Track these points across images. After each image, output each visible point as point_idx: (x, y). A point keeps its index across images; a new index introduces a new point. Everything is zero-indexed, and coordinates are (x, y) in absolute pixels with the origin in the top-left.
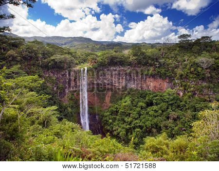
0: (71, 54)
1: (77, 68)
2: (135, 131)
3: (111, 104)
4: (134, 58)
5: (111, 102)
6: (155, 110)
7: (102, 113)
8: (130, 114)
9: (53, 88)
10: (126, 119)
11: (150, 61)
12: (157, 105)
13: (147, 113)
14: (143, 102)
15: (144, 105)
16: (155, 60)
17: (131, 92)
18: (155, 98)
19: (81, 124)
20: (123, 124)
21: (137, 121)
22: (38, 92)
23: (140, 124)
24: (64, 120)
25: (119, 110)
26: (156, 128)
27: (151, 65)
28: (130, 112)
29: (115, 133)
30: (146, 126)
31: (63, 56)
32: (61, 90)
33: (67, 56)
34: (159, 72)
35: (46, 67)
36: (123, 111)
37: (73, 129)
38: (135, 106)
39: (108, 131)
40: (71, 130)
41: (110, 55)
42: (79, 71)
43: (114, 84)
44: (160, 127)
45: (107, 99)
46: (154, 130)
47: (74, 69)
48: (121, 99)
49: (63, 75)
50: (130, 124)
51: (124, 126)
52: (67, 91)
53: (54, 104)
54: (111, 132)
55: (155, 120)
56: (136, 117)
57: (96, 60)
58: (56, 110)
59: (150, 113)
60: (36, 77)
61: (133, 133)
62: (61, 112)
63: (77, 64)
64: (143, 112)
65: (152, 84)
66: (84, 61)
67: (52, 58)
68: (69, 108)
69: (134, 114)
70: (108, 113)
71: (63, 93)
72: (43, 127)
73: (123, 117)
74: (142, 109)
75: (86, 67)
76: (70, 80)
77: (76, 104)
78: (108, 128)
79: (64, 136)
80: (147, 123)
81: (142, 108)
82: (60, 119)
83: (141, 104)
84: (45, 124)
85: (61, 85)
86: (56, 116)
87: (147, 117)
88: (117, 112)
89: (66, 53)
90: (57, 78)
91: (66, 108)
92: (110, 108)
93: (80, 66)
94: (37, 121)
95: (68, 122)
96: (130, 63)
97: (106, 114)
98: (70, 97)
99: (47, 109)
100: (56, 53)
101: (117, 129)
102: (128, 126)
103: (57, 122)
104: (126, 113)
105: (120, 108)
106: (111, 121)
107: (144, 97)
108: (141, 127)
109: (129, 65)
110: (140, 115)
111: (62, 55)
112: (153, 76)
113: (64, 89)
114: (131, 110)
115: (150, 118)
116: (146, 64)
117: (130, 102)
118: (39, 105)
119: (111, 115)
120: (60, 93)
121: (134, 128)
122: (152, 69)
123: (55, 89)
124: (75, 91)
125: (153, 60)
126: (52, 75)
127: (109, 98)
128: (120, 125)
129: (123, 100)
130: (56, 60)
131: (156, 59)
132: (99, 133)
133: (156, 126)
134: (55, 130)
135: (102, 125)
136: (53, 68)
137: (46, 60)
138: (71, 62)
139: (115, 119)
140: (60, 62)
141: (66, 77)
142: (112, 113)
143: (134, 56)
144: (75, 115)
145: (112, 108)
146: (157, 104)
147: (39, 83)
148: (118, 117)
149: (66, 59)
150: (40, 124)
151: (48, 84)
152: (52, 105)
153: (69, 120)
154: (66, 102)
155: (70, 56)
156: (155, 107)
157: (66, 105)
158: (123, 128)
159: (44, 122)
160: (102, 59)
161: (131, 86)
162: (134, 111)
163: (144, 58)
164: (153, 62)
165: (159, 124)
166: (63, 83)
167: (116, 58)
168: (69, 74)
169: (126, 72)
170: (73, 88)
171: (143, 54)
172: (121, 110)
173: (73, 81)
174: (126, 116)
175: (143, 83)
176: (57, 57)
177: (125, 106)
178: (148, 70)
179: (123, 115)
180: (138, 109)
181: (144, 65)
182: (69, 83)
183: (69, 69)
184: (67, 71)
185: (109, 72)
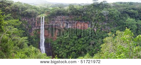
0: (36, 9)
1: (39, 16)
2: (72, 54)
3: (58, 38)
4: (70, 11)
7: (52, 43)
8: (69, 43)
9: (26, 27)
10: (66, 46)
12: (83, 37)
13: (79, 42)
15: (76, 37)
17: (68, 31)
18: (82, 33)
19: (40, 49)
20: (65, 49)
21: (72, 47)
22: (18, 29)
23: (75, 50)
24: (31, 46)
27: (79, 15)
29: (60, 55)
31: (32, 10)
33: (34, 9)
34: (84, 19)
35: (23, 15)
36: (65, 41)
37: (35, 51)
38: (72, 38)
39: (56, 54)
41: (57, 10)
42: (40, 19)
43: (59, 26)
44: (86, 50)
46: (83, 52)
47: (37, 17)
49: (31, 20)
50: (69, 49)
52: (33, 29)
53: (26, 36)
54: (58, 55)
55: (83, 46)
56: (72, 45)
57: (49, 12)
58: (27, 39)
59: (80, 42)
60: (18, 20)
61: (71, 55)
62: (29, 41)
63: (39, 14)
64: (76, 42)
65: (80, 25)
66: (43, 13)
67: (26, 11)
68: (34, 39)
69: (71, 43)
71: (31, 30)
72: (20, 48)
73: (65, 45)
74: (75, 40)
75: (44, 16)
76: (35, 23)
77: (38, 37)
78: (56, 52)
79: (30, 55)
80: (78, 49)
82: (29, 45)
83: (74, 37)
84: (21, 46)
85: (30, 26)
86: (26, 43)
88: (61, 42)
89: (33, 8)
90: (28, 22)
91: (32, 39)
93: (41, 16)
94: (17, 45)
97: (55, 43)
98: (35, 33)
99: (22, 38)
100: (28, 8)
101: (61, 53)
102: (68, 51)
103: (27, 46)
105: (63, 40)
106: (58, 48)
107: (76, 33)
109: (67, 15)
110: (74, 44)
112: (81, 21)
113: (31, 28)
115: (80, 45)
116: (77, 14)
117: (68, 36)
118: (19, 36)
120: (29, 30)
121: (71, 52)
122: (80, 17)
123: (27, 27)
124: (38, 29)
126: (26, 20)
128: (63, 50)
129: (65, 35)
130: (28, 12)
131: (82, 12)
134: (26, 51)
135: (53, 50)
136: (27, 16)
137: (23, 12)
138: (36, 13)
139: (60, 46)
140: (30, 13)
141: (33, 21)
142: (59, 43)
144: (37, 43)
145: (58, 40)
147: (19, 24)
148: (62, 45)
149: (33, 12)
150: (18, 46)
151: (24, 25)
152: (25, 36)
153: (34, 46)
154: (32, 35)
156: (82, 39)
157: (32, 37)
158: (65, 52)
159: (20, 45)
160: (53, 12)
161: (69, 27)
162: (71, 41)
163: (75, 11)
164: (80, 13)
165: (85, 49)
166: (31, 24)
167: (60, 11)
168: (35, 19)
169: (66, 19)
170: (36, 28)
171: (75, 9)
172: (63, 41)
173: (36, 24)
174: (66, 45)
175: (75, 25)
176: (29, 10)
177: (66, 38)
178: (78, 18)
179: (65, 44)
180: (73, 40)
181: (75, 15)
182: (35, 25)
183: (35, 17)
184: (33, 18)
185: (57, 19)
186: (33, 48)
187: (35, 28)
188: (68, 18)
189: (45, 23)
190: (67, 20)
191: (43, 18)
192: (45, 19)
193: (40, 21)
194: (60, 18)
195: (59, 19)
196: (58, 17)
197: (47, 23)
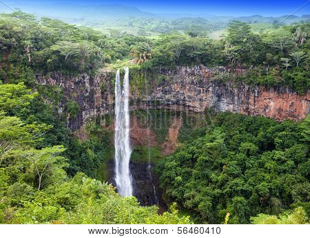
0: (95, 40)
1: (109, 68)
2: (232, 202)
3: (180, 145)
4: (233, 48)
5: (181, 139)
6: (279, 160)
7: (160, 162)
8: (222, 165)
9: (56, 109)
10: (213, 175)
11: (269, 55)
12: (283, 149)
13: (261, 165)
14: (251, 141)
15: (254, 147)
16: (282, 53)
17: (223, 120)
18: (280, 134)
19: (114, 185)
20: (207, 185)
21: (237, 180)
22: (24, 118)
23: (244, 188)
24: (80, 174)
25: (197, 157)
26: (281, 197)
27: (272, 64)
28: (223, 161)
29: (188, 203)
30: (257, 191)
31: (77, 44)
32: (74, 113)
33: (85, 42)
34: (290, 78)
35: (40, 66)
36: (207, 158)
37: (97, 192)
38: (234, 149)
39: (173, 199)
40: (93, 195)
41: (179, 43)
42: (111, 76)
43: (188, 104)
44: (290, 196)
45: (173, 134)
46: (276, 201)
47: (100, 70)
48: (203, 134)
49: (76, 83)
50: (221, 186)
51: (208, 189)
52: (85, 116)
53: (59, 141)
54: (180, 203)
55: (279, 181)
56: (235, 172)
57: (148, 51)
58: (62, 154)
59: (267, 165)
60: (20, 86)
61: (229, 205)
62: (72, 158)
63: (107, 61)
64: (251, 161)
65: (272, 104)
66: (124, 54)
67: (54, 48)
68: (89, 150)
69: (232, 166)
70: (174, 163)
71: (76, 120)
73: (207, 171)
74: (248, 155)
75: (127, 65)
76: (92, 92)
77: (106, 143)
78: (174, 193)
79: (78, 208)
81: (248, 153)
82: (71, 173)
83: (245, 145)
84: (39, 181)
85: (72, 104)
86: (61, 167)
87: (261, 174)
88: (194, 160)
89: (83, 38)
90: (65, 89)
91: (84, 150)
92: (177, 151)
93: (115, 66)
94: (22, 176)
95: (88, 180)
96: (224, 58)
97: (168, 164)
98: (92, 128)
99: (44, 151)
100: (62, 38)
101: (193, 196)
102: (217, 191)
103: (65, 177)
104: (212, 162)
105: (200, 153)
106: (179, 178)
107: (255, 132)
108: (246, 194)
109: (220, 64)
110: (244, 168)
111: (74, 41)
112: (276, 88)
113: (79, 112)
114: (223, 158)
115: (268, 176)
116: (260, 61)
117: (221, 141)
118: (27, 144)
119: (181, 166)
120: (70, 119)
121: (231, 195)
122: (274, 71)
123: (60, 111)
124: (105, 116)
125: (277, 53)
126: (53, 82)
127: (177, 131)
128: (199, 187)
129: (208, 137)
130: (63, 53)
131: (285, 51)
132: (154, 203)
133: (281, 193)
134: (61, 195)
135: (161, 186)
136: (57, 68)
137: (41, 52)
138: (95, 57)
140: (72, 57)
141: (84, 86)
142: (183, 161)
143: (233, 43)
144: (102, 165)
145: (183, 153)
146: (283, 147)
147: (28, 100)
148: (195, 171)
149: (83, 52)
150: (28, 180)
151: (46, 102)
152: (53, 144)
153: (89, 175)
154: (83, 137)
155: (92, 44)
156: (278, 154)
157: (84, 144)
158: (206, 194)
159: (37, 177)
160: (161, 51)
161: (225, 106)
162: (232, 159)
163: (255, 49)
164: (276, 57)
165: (288, 189)
166: (77, 99)
167: (193, 48)
168: (91, 80)
169: (216, 77)
170: (99, 110)
172: (201, 157)
173: (98, 95)
174: (213, 170)
175: (251, 101)
176: (66, 46)
177: (211, 148)
178: (264, 74)
179: (207, 167)
180: (241, 156)
181: (255, 64)
182: (91, 100)
183: (90, 72)
184: (86, 75)
185: (177, 78)
186: (86, 180)
187: (94, 113)
188: (221, 75)
189: (132, 92)
190: (220, 83)
191: (122, 75)
192: (131, 78)
193: (112, 87)
194: (193, 74)
195: (188, 79)
196: (184, 69)
197: (138, 93)
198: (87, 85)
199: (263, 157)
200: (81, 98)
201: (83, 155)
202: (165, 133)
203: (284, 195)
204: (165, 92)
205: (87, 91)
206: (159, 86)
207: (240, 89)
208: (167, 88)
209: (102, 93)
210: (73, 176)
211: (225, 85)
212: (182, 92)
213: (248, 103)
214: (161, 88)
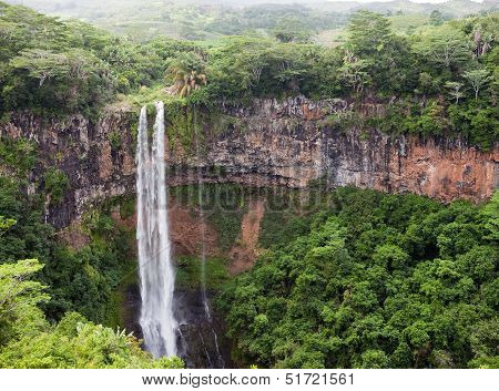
0: (99, 48)
1: (124, 104)
3: (263, 252)
4: (360, 63)
5: (264, 242)
6: (446, 276)
7: (226, 288)
8: (341, 290)
9: (23, 187)
10: (325, 311)
11: (425, 77)
12: (453, 256)
13: (414, 288)
14: (395, 243)
15: (400, 254)
16: (447, 73)
17: (344, 203)
18: (447, 227)
19: (138, 333)
20: (315, 329)
21: (371, 319)
23: (384, 333)
24: (71, 315)
25: (296, 276)
26: (450, 348)
27: (430, 93)
28: (344, 282)
30: (408, 339)
31: (63, 56)
32: (58, 194)
33: (78, 53)
34: (462, 120)
36: (313, 277)
37: (106, 351)
38: (364, 259)
39: (251, 359)
40: (99, 357)
41: (258, 53)
42: (129, 120)
43: (277, 172)
44: (467, 345)
45: (249, 232)
46: (442, 357)
47: (109, 107)
48: (305, 231)
49: (62, 134)
50: (342, 330)
51: (317, 337)
52: (81, 198)
53: (28, 250)
55: (447, 316)
56: (368, 303)
57: (200, 70)
58: (35, 276)
59: (425, 287)
62: (56, 283)
63: (122, 89)
64: (395, 282)
65: (432, 170)
66: (153, 76)
67: (17, 62)
68: (88, 268)
69: (360, 291)
70: (253, 289)
71: (63, 207)
73: (314, 303)
74: (390, 269)
75: (160, 98)
76: (94, 152)
77: (123, 254)
78: (254, 347)
80: (412, 329)
81: (390, 266)
82: (53, 313)
83: (384, 250)
85: (55, 175)
86: (33, 303)
87: (414, 304)
88: (289, 282)
89: (74, 44)
90: (41, 146)
91: (79, 268)
92: (259, 265)
93: (136, 99)
95: (88, 326)
96: (342, 83)
97: (242, 291)
98: (94, 223)
100: (33, 42)
101: (290, 352)
102: (334, 340)
103: (42, 322)
104: (324, 285)
105: (301, 268)
106: (263, 318)
107: (401, 223)
108: (387, 344)
109: (337, 94)
110: (383, 295)
111: (57, 50)
112: (438, 138)
114: (345, 275)
115: (426, 309)
116: (409, 87)
117: (340, 243)
119: (265, 293)
120: (50, 206)
121: (359, 348)
122: (434, 106)
123: (31, 190)
124: (119, 200)
125: (439, 72)
126: (16, 132)
127: (257, 226)
128: (300, 333)
129: (316, 235)
130: (34, 73)
131: (453, 68)
133: (450, 340)
135: (229, 334)
136: (22, 103)
138: (98, 81)
139: (281, 309)
140: (53, 81)
141: (77, 140)
142: (269, 285)
143: (360, 53)
144: (117, 297)
145: (269, 268)
146: (453, 252)
148: (291, 303)
149: (74, 71)
152: (18, 257)
153: (90, 317)
154: (77, 241)
155: (92, 55)
156: (444, 265)
157: (79, 255)
158: (314, 347)
160: (225, 70)
161: (345, 177)
162: (360, 278)
163: (400, 65)
164: (437, 81)
165: (463, 333)
166: (64, 165)
167: (285, 64)
168: (92, 128)
169: (328, 120)
170: (107, 188)
171: (398, 46)
172: (303, 276)
173: (105, 158)
174: (325, 299)
175: (394, 165)
176: (40, 60)
177: (321, 258)
178: (416, 113)
179: (314, 294)
180: (376, 271)
181: (399, 93)
182: (91, 166)
183: (88, 110)
184: (80, 117)
185: (255, 122)
186: (84, 327)
187: (98, 193)
188: (338, 116)
189: (170, 150)
190: (336, 131)
191: (151, 117)
192: (168, 121)
193: (132, 141)
194: (285, 114)
195: (276, 125)
196: (267, 105)
197: (182, 152)
198: (84, 137)
199: (417, 273)
200: (72, 164)
201: (78, 277)
202: (235, 229)
203: (455, 344)
204: (233, 150)
205: (83, 150)
206: (222, 138)
207: (372, 143)
208: (238, 141)
209: (114, 153)
210: (58, 320)
211: (344, 135)
212: (264, 149)
213: (388, 170)
214: (225, 142)
